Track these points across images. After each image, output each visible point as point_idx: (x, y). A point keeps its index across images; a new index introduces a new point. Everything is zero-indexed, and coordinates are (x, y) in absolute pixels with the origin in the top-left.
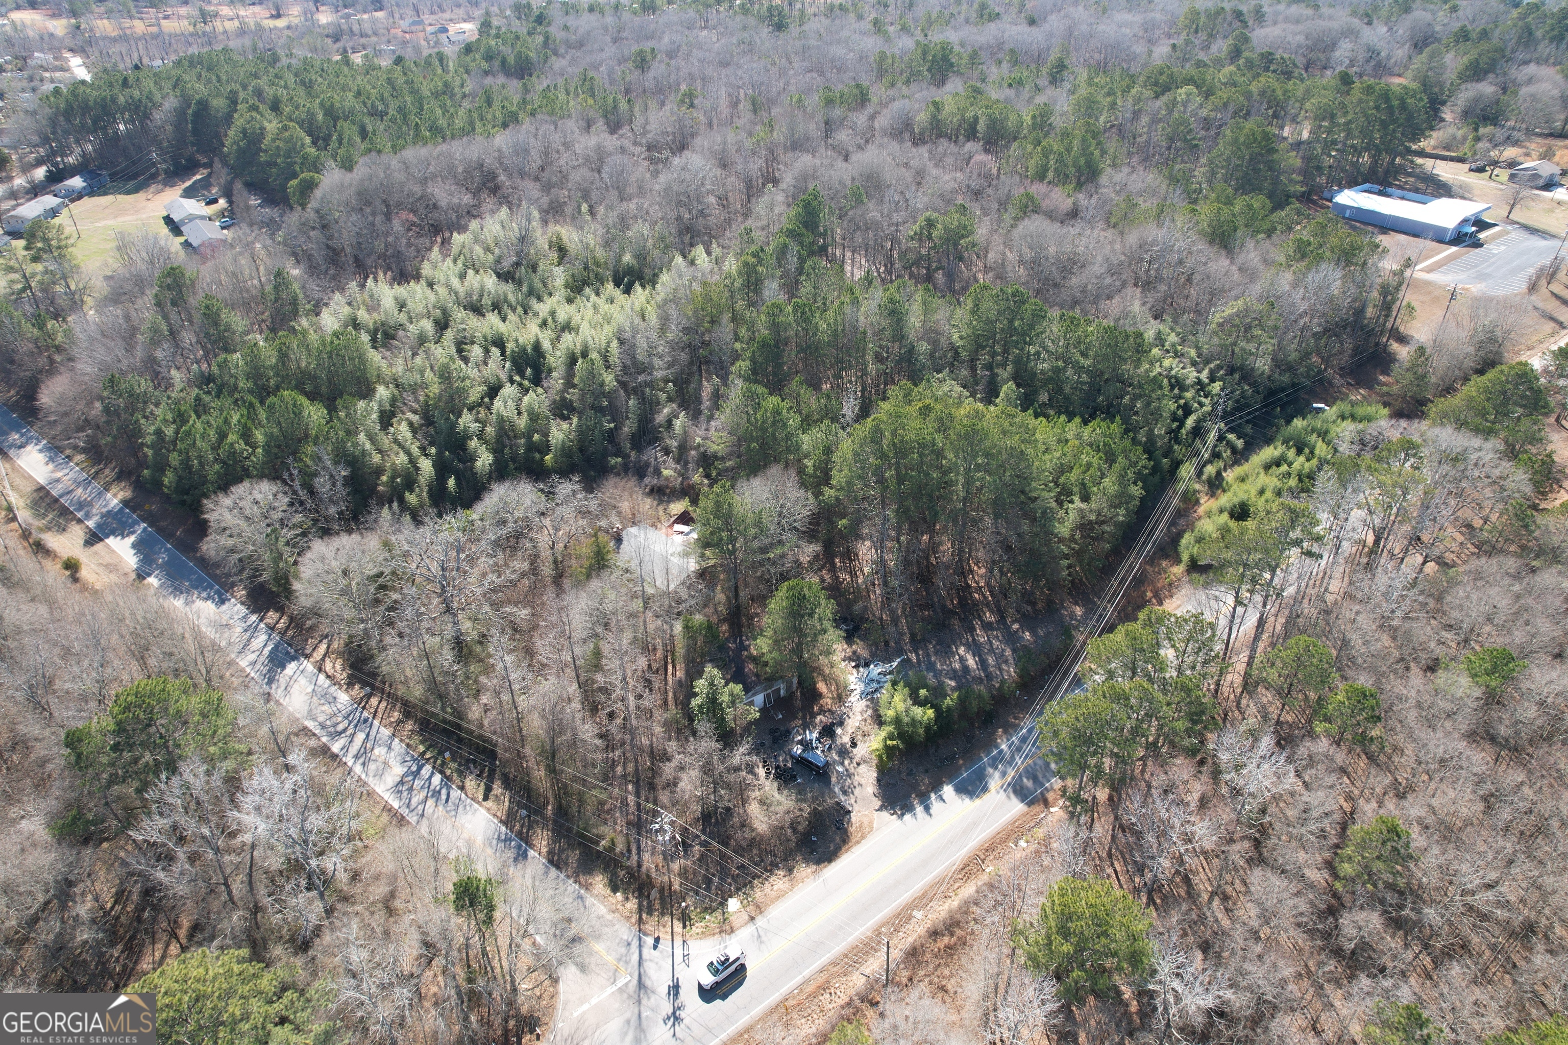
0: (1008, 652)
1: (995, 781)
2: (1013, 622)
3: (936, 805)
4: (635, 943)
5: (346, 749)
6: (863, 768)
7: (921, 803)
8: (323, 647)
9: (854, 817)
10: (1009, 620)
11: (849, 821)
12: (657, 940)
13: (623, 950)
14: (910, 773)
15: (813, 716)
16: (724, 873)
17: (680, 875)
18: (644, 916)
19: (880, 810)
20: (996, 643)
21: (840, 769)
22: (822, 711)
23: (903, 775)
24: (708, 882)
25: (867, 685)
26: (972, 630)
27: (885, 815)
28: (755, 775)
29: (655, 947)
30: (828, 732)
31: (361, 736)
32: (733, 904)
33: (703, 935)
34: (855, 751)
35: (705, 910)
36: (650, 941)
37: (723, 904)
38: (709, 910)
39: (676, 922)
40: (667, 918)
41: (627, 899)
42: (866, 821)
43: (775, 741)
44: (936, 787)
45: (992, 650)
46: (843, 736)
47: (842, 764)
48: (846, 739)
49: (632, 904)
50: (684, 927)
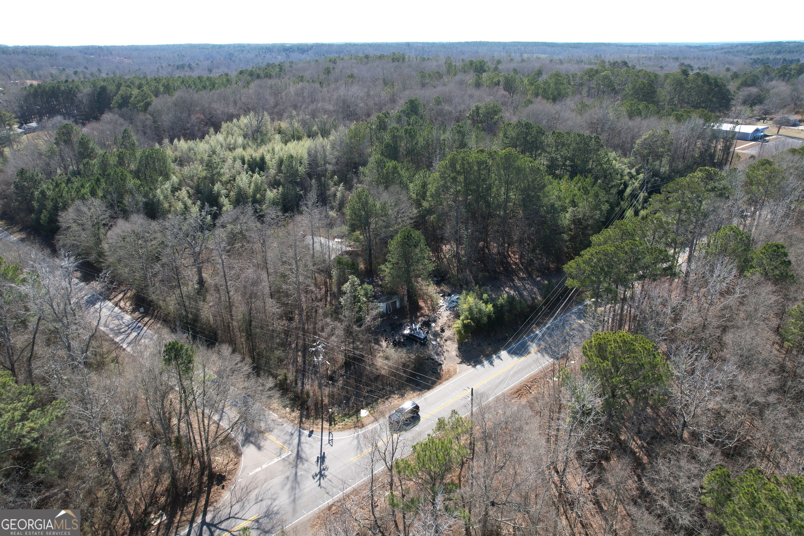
0: (535, 290)
1: (533, 348)
2: (538, 276)
3: (496, 361)
4: (296, 434)
5: (123, 340)
6: (449, 343)
7: (487, 359)
8: (121, 296)
9: (444, 367)
10: (534, 276)
11: (441, 369)
12: (311, 432)
13: (288, 438)
14: (479, 345)
15: (417, 317)
16: (358, 395)
17: (329, 396)
18: (304, 420)
19: (461, 363)
20: (527, 286)
21: (434, 343)
22: (422, 315)
23: (475, 346)
24: (348, 399)
25: (450, 303)
26: (513, 281)
27: (464, 366)
28: (380, 346)
29: (310, 436)
30: (427, 324)
31: (134, 334)
32: (364, 413)
33: (343, 429)
34: (444, 334)
35: (345, 415)
36: (307, 432)
37: (358, 412)
38: (349, 416)
39: (325, 423)
40: (319, 421)
41: (293, 411)
42: (452, 369)
43: (393, 329)
44: (496, 351)
45: (525, 289)
46: (436, 327)
47: (436, 340)
48: (438, 329)
49: (296, 414)
50: (331, 425)
